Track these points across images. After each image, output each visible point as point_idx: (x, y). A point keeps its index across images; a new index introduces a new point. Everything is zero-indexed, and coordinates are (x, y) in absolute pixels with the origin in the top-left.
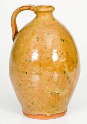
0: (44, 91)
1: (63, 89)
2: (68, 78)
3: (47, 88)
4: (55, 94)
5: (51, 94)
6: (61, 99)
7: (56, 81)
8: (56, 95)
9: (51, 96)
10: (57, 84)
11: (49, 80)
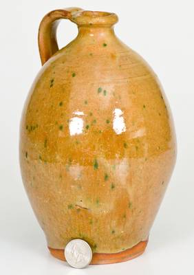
0: (55, 198)
1: (97, 202)
2: (106, 177)
3: (60, 193)
4: (79, 210)
5: (70, 207)
6: (97, 222)
7: (76, 179)
8: (81, 212)
9: (70, 211)
10: (81, 187)
11: (61, 176)
